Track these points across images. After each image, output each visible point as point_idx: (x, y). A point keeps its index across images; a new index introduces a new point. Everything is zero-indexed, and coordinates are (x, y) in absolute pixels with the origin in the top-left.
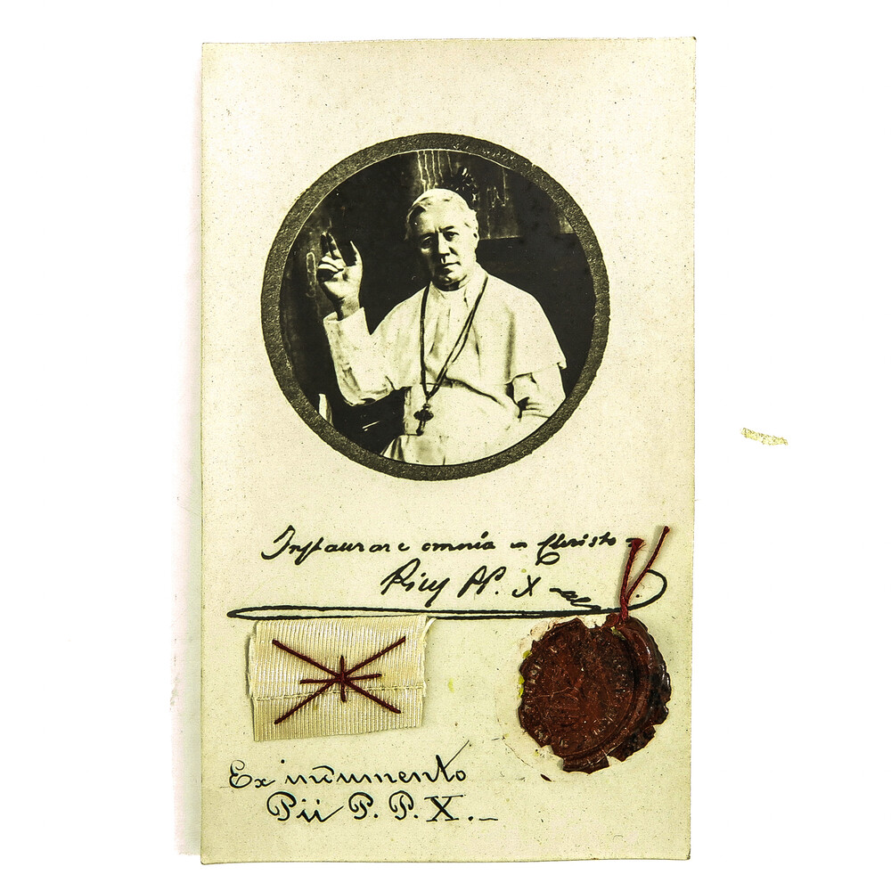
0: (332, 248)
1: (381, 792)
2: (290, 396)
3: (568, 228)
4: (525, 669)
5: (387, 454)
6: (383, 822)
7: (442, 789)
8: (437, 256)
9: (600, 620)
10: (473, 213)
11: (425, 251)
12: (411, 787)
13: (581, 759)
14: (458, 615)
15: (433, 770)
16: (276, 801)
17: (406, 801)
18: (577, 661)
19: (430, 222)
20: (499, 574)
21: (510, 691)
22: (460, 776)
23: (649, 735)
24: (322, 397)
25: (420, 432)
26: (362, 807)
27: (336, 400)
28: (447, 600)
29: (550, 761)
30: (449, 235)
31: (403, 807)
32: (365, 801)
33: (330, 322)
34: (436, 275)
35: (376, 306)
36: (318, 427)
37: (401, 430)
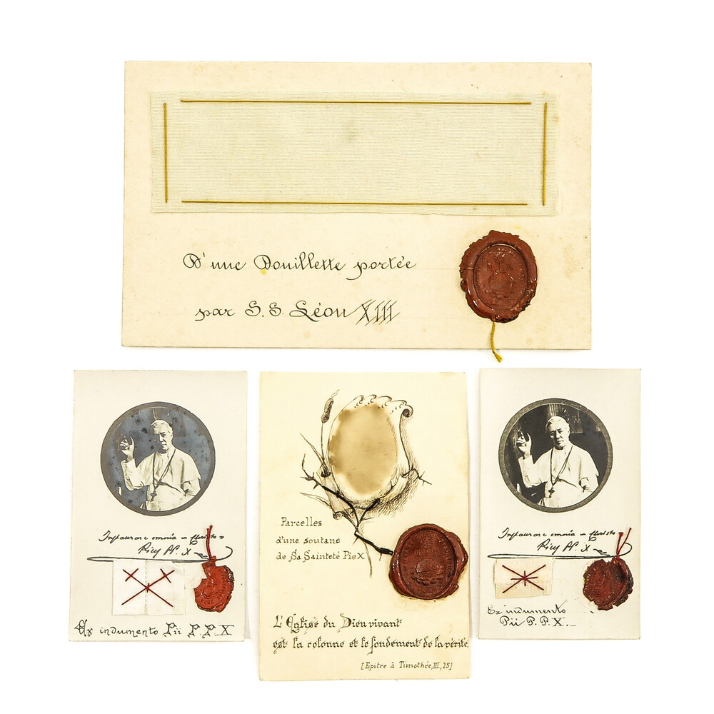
0: (521, 436)
1: (537, 616)
2: (507, 484)
3: (599, 430)
4: (585, 576)
5: (539, 504)
6: (538, 626)
7: (557, 615)
8: (556, 438)
9: (610, 559)
10: (568, 424)
11: (552, 437)
12: (548, 615)
13: (604, 606)
14: (563, 558)
15: (555, 609)
16: (503, 619)
17: (546, 620)
18: (603, 573)
19: (553, 427)
20: (576, 544)
21: (580, 583)
22: (564, 611)
23: (626, 598)
24: (518, 485)
25: (550, 497)
26: (531, 621)
27: (523, 486)
28: (559, 552)
29: (593, 606)
30: (560, 432)
31: (545, 622)
32: (532, 619)
33: (520, 460)
34: (555, 444)
35: (536, 455)
36: (516, 495)
37: (544, 496)
